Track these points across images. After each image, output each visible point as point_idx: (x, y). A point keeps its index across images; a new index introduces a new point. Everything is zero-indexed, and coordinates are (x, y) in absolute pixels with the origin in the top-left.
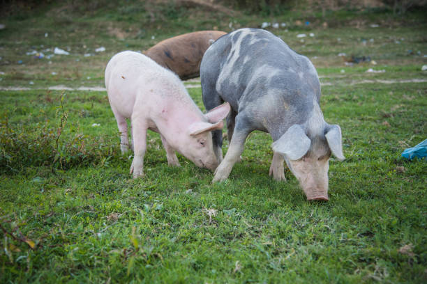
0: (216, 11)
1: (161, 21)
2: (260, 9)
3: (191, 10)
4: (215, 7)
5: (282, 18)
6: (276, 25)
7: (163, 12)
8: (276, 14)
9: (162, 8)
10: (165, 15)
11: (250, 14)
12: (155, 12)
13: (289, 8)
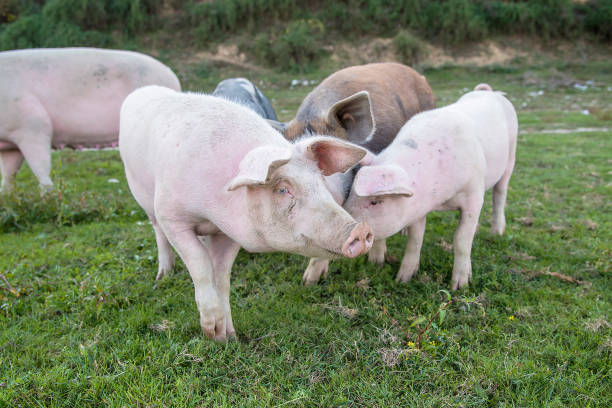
0: (248, 69)
1: (192, 81)
2: (290, 68)
3: (222, 69)
4: (247, 65)
5: (310, 76)
6: (306, 83)
7: (195, 71)
8: (305, 72)
9: (193, 68)
10: (198, 75)
11: (280, 72)
12: (186, 72)
13: (317, 67)
